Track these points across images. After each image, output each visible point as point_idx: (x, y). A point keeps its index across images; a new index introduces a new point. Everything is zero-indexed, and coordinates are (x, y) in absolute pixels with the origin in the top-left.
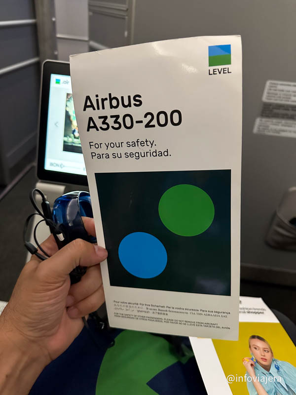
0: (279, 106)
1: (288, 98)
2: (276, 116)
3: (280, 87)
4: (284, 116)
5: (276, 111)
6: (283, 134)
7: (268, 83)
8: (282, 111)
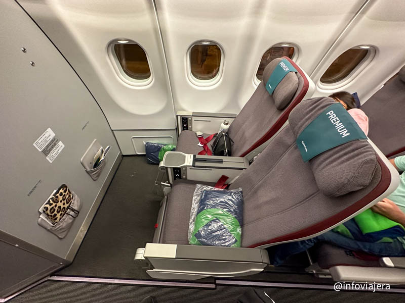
0: (47, 146)
1: (47, 141)
2: (50, 150)
3: (40, 142)
4: (53, 147)
5: (48, 149)
6: (59, 152)
7: (34, 145)
8: (50, 147)
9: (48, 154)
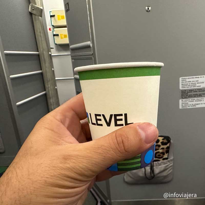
0: (191, 91)
1: (195, 85)
3: (188, 80)
4: (195, 96)
6: (197, 106)
7: (181, 79)
9: (186, 98)
